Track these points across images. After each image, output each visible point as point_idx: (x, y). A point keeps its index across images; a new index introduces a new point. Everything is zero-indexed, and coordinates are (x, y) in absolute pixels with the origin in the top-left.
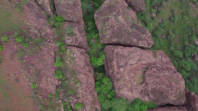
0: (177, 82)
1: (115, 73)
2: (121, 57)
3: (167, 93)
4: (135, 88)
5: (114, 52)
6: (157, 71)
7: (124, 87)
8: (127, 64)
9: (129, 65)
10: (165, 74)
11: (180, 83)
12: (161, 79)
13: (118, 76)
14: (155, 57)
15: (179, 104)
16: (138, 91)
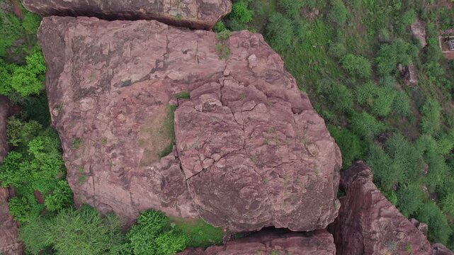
0: (302, 144)
1: (65, 117)
2: (88, 58)
3: (256, 188)
4: (141, 170)
5: (66, 39)
6: (220, 104)
7: (99, 170)
8: (109, 82)
9: (116, 85)
10: (253, 115)
11: (312, 148)
12: (233, 137)
13: (74, 129)
14: (223, 53)
15: (311, 226)
16: (152, 182)
